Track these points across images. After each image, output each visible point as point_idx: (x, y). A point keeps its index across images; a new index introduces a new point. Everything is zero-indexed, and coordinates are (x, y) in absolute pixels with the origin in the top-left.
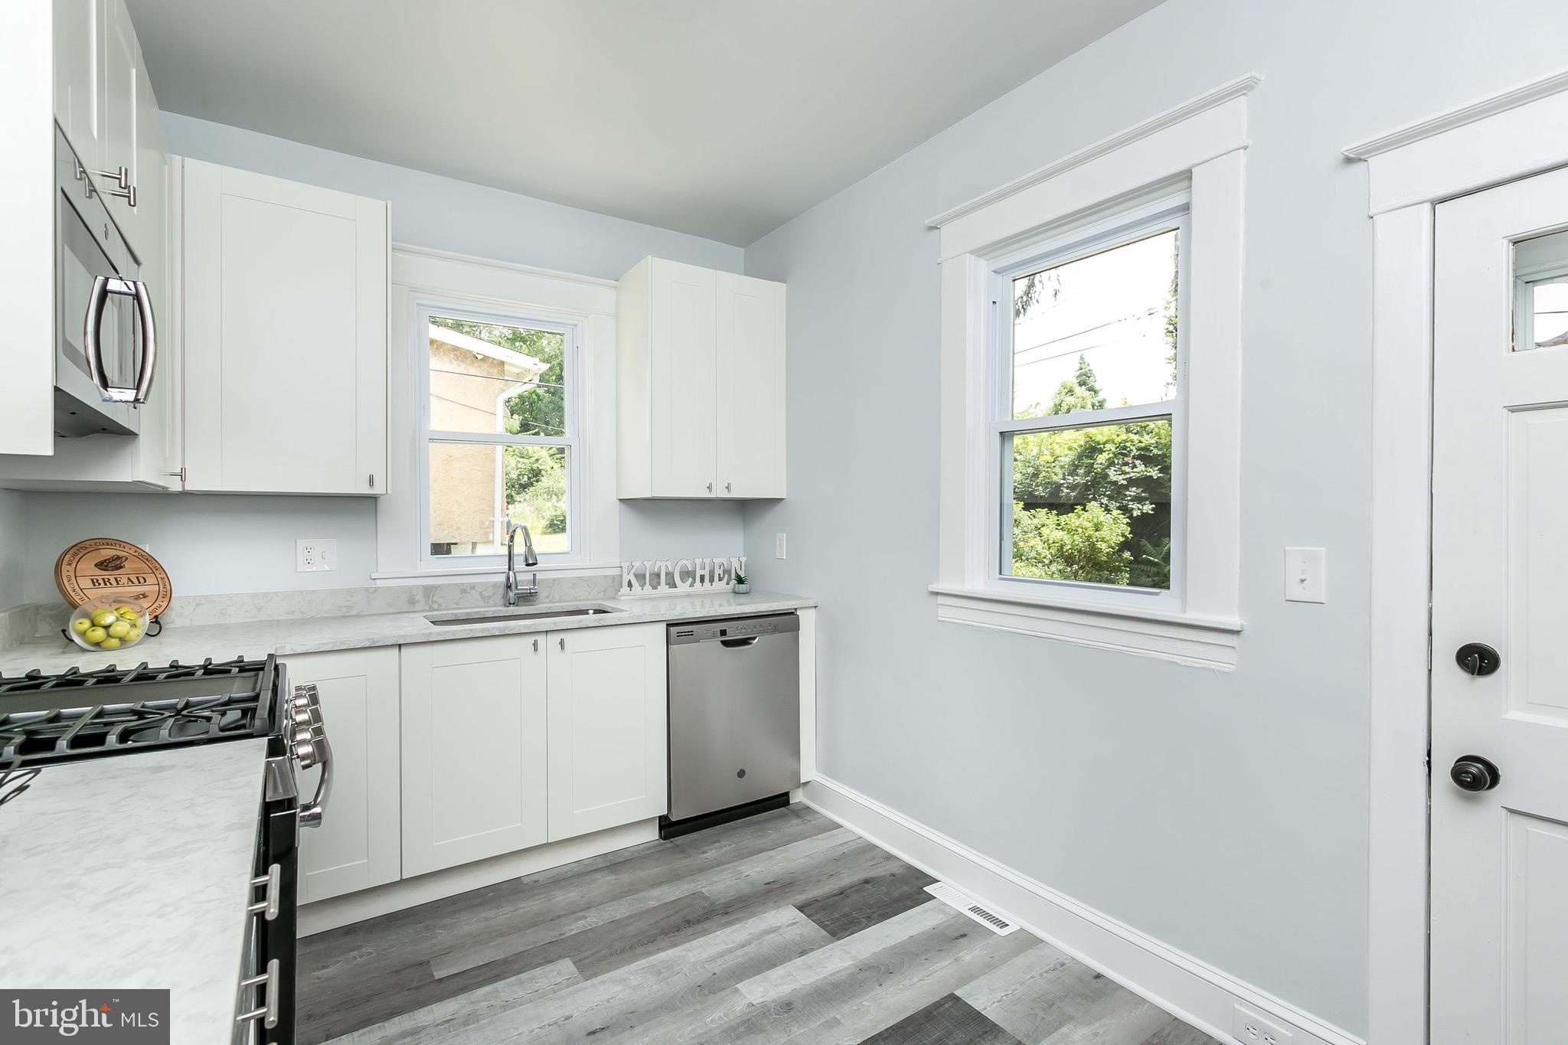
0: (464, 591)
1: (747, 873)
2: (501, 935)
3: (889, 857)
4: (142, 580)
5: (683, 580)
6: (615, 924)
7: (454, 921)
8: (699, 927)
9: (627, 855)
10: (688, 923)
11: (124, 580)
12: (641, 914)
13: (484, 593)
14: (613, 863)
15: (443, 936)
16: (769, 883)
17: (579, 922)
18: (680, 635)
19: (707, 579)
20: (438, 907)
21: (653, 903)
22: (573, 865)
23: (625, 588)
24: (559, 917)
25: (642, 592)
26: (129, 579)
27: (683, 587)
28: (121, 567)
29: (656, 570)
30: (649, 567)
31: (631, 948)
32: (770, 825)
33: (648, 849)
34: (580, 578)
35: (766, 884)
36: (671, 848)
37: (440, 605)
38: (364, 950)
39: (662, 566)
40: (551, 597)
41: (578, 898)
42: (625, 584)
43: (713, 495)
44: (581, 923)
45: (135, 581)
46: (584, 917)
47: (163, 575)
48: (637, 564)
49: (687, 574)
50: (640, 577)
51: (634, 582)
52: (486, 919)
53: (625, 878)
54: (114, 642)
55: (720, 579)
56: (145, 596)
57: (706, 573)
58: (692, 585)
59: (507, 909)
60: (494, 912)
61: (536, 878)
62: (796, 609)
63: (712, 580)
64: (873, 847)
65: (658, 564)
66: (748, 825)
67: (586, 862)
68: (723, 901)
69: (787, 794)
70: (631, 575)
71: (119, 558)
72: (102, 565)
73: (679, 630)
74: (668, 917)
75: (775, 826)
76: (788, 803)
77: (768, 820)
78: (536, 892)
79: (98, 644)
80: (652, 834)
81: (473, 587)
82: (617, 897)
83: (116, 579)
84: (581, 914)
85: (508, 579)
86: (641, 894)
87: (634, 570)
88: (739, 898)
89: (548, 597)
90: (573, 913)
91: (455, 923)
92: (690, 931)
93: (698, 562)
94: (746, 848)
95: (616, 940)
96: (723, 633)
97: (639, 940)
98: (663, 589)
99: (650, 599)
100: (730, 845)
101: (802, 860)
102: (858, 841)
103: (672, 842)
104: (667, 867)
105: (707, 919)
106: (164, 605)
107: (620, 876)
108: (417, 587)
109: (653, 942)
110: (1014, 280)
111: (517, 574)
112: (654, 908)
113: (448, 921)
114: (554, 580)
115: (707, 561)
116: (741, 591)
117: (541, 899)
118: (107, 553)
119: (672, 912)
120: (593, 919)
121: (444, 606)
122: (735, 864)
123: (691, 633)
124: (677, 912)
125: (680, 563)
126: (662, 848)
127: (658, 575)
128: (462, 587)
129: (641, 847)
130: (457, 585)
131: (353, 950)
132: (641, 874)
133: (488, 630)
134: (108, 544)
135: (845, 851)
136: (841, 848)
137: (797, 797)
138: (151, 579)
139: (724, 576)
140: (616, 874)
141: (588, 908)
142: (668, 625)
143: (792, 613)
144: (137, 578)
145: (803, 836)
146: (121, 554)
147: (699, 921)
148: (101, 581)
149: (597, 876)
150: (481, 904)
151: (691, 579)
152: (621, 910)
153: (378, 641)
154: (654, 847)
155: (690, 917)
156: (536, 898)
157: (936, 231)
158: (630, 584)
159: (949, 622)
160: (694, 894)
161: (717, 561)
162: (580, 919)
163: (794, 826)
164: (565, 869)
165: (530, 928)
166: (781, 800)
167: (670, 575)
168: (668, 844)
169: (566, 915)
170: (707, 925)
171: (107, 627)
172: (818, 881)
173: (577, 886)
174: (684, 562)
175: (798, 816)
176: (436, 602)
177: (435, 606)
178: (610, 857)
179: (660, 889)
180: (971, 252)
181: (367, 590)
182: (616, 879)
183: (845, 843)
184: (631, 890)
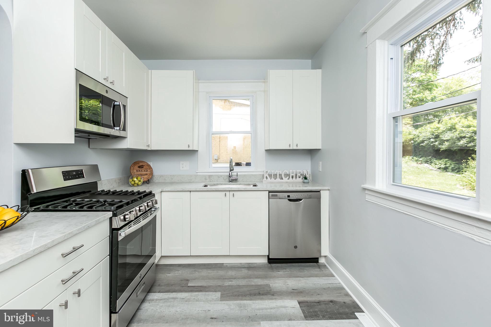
0: (219, 177)
1: (288, 283)
2: (209, 279)
3: (347, 295)
4: (147, 171)
5: (285, 177)
6: (239, 286)
7: (202, 271)
8: (262, 297)
9: (255, 265)
10: (259, 294)
11: (143, 171)
12: (248, 286)
13: (224, 178)
14: (250, 267)
15: (197, 274)
16: (294, 289)
17: (230, 282)
18: (272, 195)
19: (294, 177)
20: (200, 266)
21: (253, 284)
22: (239, 264)
23: (265, 179)
24: (226, 279)
25: (271, 180)
26: (144, 170)
27: (285, 180)
28: (143, 168)
29: (275, 173)
30: (273, 172)
31: (238, 296)
32: (307, 268)
33: (262, 265)
34: (252, 175)
35: (293, 289)
36: (269, 267)
37: (213, 180)
38: (179, 272)
39: (278, 172)
40: (243, 180)
41: (234, 275)
42: (265, 177)
43: (291, 148)
44: (230, 283)
45: (145, 171)
46: (232, 281)
47: (152, 170)
48: (269, 171)
49: (287, 175)
50: (270, 176)
51: (268, 177)
52: (209, 273)
53: (250, 272)
54: (136, 185)
55: (299, 177)
56: (147, 174)
57: (294, 175)
58: (288, 179)
59: (215, 272)
60: (212, 271)
61: (227, 265)
62: (320, 190)
63: (296, 178)
64: (343, 288)
65: (276, 171)
66: (299, 266)
67: (243, 264)
68: (275, 290)
69: (318, 258)
70: (267, 174)
71: (143, 165)
72: (139, 167)
73: (273, 194)
74: (254, 290)
75: (310, 269)
76: (317, 262)
77: (307, 266)
78: (225, 269)
79: (133, 185)
80: (265, 261)
81: (221, 176)
82: (244, 278)
83: (141, 170)
84: (232, 280)
85: (230, 174)
86: (252, 279)
87: (268, 173)
88: (280, 291)
89: (242, 180)
90: (230, 279)
91: (201, 271)
92: (258, 297)
93: (291, 171)
94: (294, 274)
95: (236, 292)
96: (289, 196)
97: (242, 294)
98: (278, 180)
99: (273, 183)
100: (289, 271)
101: (311, 285)
102: (338, 284)
103: (271, 265)
104: (264, 273)
105: (266, 295)
106: (151, 177)
107: (249, 271)
108: (207, 175)
109: (245, 296)
110: (402, 46)
111: (232, 173)
112: (253, 285)
113: (200, 270)
114: (244, 175)
115: (294, 171)
116: (305, 182)
117: (225, 271)
118: (141, 164)
119: (256, 288)
120: (234, 283)
121: (213, 181)
122: (287, 279)
123: (276, 195)
124: (258, 289)
125: (284, 171)
126: (266, 266)
127: (276, 175)
128: (218, 176)
129: (261, 264)
130: (217, 175)
131: (177, 271)
132: (256, 273)
133: (212, 189)
134: (141, 162)
135: (330, 287)
136: (329, 285)
137: (322, 261)
138: (149, 171)
139: (301, 176)
140: (248, 271)
141: (235, 279)
142: (269, 192)
143: (319, 192)
144: (146, 170)
145: (316, 276)
146: (143, 164)
147: (263, 295)
148: (138, 171)
149: (243, 269)
150: (210, 268)
151: (288, 177)
152: (242, 282)
153: (184, 190)
154: (265, 265)
155: (261, 292)
156: (224, 271)
157: (366, 34)
158: (267, 178)
159: (370, 202)
160: (267, 285)
161: (298, 171)
162: (230, 281)
163: (315, 271)
164: (236, 264)
165: (217, 279)
166: (315, 260)
167: (280, 175)
168: (269, 265)
169: (228, 279)
170: (264, 297)
171: (134, 181)
172: (312, 295)
173: (236, 271)
174: (286, 171)
175: (319, 268)
176: (212, 180)
177: (211, 181)
178: (250, 265)
179: (258, 279)
180: (378, 38)
181: (195, 175)
182: (248, 272)
183: (332, 283)
184: (249, 277)
